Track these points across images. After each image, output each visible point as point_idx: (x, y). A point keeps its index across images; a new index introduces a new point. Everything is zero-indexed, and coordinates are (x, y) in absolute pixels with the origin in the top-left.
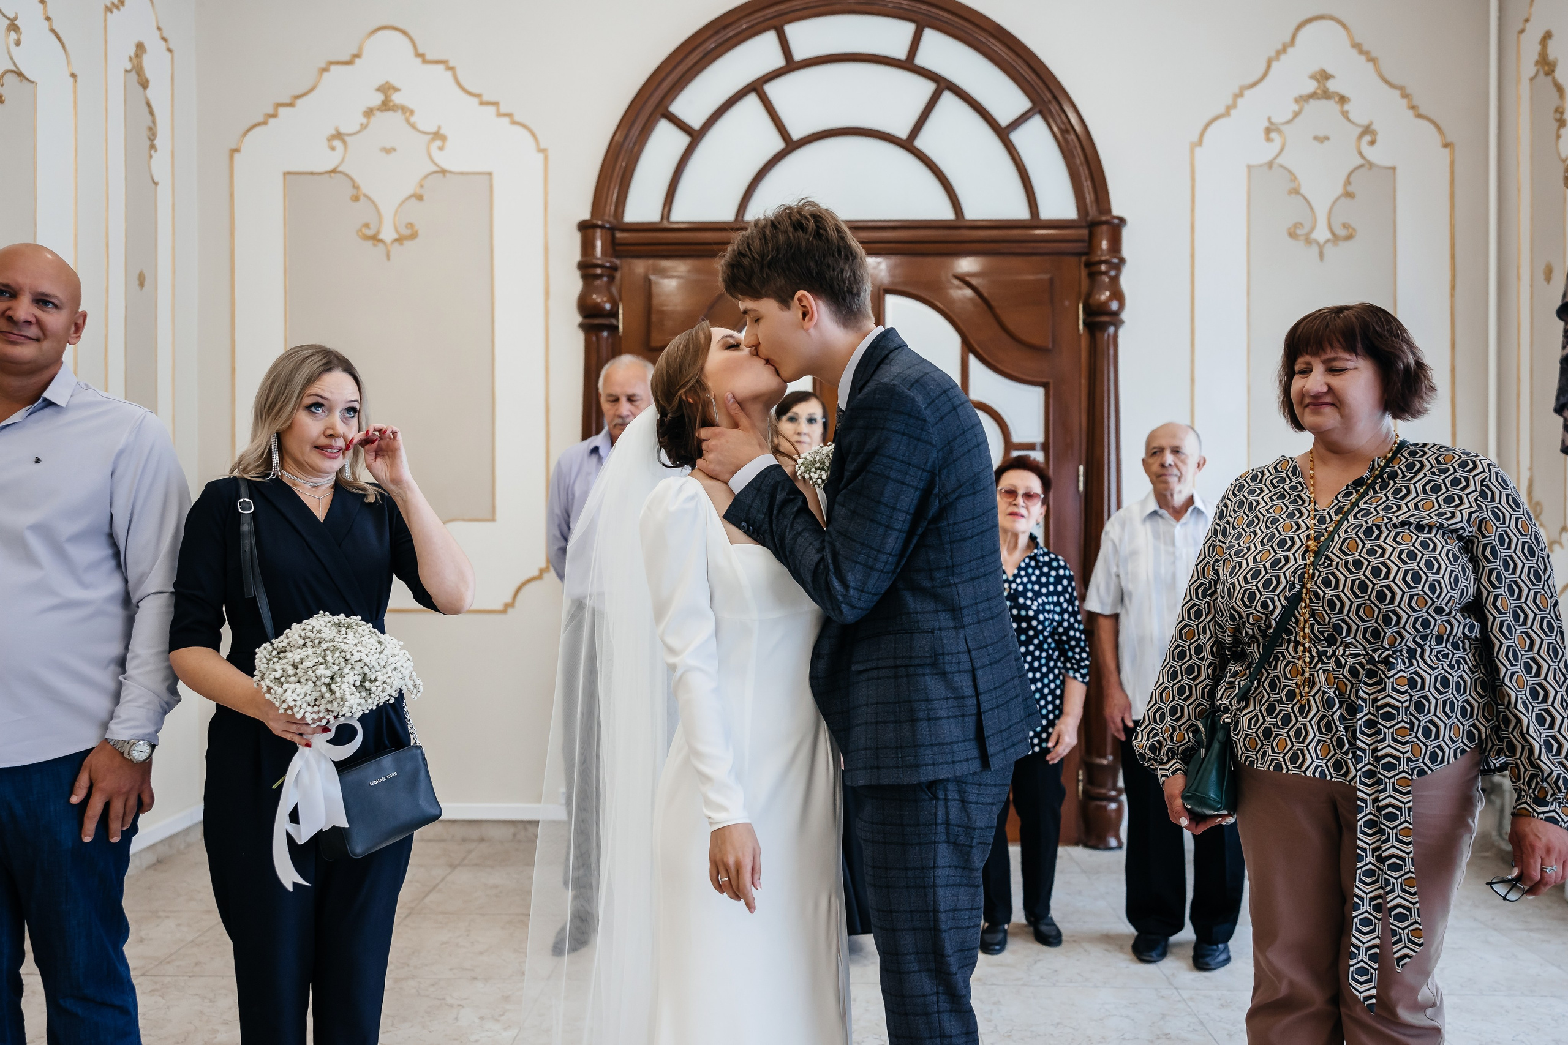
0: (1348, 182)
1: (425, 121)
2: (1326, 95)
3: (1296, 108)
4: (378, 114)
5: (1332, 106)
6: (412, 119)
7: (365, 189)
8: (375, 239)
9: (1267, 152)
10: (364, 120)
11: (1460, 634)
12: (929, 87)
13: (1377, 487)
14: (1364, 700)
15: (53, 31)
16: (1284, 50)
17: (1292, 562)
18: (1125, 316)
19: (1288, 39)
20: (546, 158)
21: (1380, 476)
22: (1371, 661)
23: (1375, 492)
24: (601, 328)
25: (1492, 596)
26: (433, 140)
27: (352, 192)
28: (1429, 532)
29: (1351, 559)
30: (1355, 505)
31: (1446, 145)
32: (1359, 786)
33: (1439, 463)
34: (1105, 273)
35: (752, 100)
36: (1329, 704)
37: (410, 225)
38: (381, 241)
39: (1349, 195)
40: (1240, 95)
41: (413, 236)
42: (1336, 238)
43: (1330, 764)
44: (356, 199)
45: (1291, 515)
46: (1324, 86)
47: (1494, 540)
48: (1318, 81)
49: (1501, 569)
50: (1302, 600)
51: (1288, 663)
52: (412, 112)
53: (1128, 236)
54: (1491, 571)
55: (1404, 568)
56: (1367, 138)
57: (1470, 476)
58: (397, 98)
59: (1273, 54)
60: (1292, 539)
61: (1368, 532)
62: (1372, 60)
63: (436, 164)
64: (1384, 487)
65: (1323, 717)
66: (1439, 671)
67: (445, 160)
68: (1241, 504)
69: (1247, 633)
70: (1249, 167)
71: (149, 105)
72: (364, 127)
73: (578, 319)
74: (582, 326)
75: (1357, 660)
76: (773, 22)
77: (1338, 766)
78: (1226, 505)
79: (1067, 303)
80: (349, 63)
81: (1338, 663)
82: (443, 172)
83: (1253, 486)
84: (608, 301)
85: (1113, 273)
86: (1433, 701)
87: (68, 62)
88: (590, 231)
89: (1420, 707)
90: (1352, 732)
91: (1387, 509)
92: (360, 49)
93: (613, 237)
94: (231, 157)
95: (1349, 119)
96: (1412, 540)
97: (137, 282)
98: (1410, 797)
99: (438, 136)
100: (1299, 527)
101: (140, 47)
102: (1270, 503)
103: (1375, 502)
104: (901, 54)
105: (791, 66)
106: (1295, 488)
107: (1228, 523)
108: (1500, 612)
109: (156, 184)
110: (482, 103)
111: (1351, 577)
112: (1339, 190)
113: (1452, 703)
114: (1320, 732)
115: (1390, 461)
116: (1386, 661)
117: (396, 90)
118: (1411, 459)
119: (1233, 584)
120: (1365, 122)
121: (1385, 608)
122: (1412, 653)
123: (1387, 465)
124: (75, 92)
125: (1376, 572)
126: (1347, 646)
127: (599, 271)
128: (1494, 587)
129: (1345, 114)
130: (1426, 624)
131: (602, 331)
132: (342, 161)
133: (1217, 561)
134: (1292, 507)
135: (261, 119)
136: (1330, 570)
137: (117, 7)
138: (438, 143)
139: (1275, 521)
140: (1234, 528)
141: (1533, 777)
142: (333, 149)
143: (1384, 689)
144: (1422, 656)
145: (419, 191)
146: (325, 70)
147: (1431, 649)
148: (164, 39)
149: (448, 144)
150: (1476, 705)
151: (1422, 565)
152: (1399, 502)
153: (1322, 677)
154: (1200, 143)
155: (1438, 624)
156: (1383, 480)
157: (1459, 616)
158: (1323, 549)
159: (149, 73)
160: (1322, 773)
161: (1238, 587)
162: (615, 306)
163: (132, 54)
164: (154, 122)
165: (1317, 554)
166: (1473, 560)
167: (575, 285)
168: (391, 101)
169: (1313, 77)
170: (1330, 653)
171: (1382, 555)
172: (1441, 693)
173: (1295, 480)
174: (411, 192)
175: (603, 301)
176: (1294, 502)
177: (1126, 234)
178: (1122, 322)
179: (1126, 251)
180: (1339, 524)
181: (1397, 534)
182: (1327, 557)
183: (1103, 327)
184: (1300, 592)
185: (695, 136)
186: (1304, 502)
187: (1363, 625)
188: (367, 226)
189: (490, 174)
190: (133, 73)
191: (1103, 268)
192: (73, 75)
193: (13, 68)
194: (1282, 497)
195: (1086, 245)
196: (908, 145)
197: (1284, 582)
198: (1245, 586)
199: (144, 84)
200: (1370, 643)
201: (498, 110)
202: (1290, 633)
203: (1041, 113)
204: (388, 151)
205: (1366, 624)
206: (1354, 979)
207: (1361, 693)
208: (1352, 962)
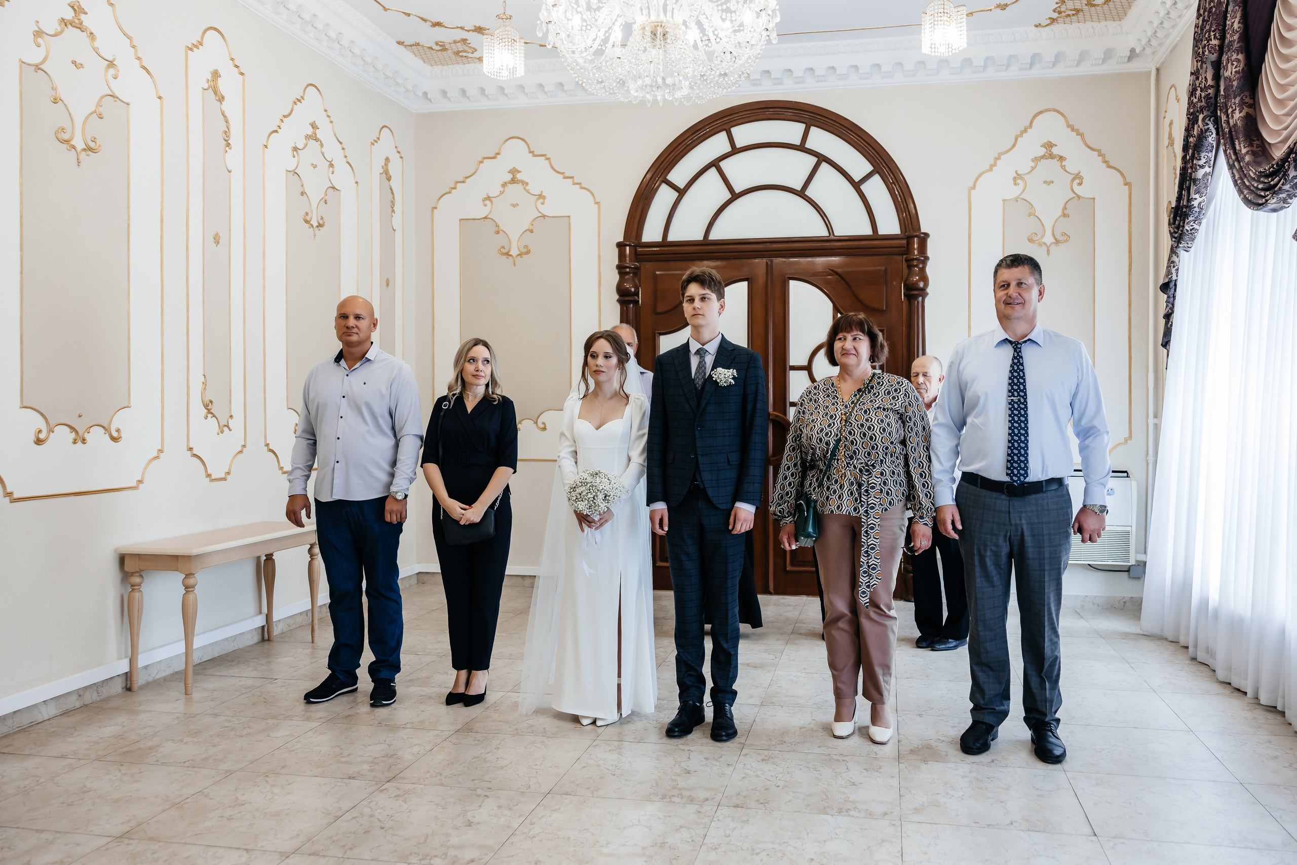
0: (1065, 208)
1: (535, 189)
2: (1051, 156)
3: (1033, 164)
4: (509, 185)
5: (1055, 163)
6: (527, 188)
7: (502, 227)
8: (507, 254)
9: (1015, 191)
10: (502, 189)
11: (899, 452)
12: (813, 160)
13: (867, 392)
14: (864, 481)
15: (348, 162)
16: (1025, 130)
17: (836, 425)
18: (928, 290)
19: (1028, 124)
20: (599, 207)
21: (867, 387)
22: (867, 465)
23: (866, 394)
24: (629, 302)
25: (909, 436)
26: (538, 199)
27: (495, 229)
28: (888, 411)
29: (859, 423)
30: (858, 400)
31: (1126, 184)
32: (863, 517)
33: (889, 382)
34: (916, 266)
35: (713, 171)
36: (852, 484)
37: (526, 247)
38: (511, 255)
39: (1065, 215)
40: (998, 158)
41: (528, 252)
42: (1057, 242)
43: (852, 509)
44: (498, 232)
45: (833, 404)
46: (1050, 151)
47: (910, 414)
48: (1046, 148)
49: (913, 425)
50: (841, 441)
51: (835, 468)
52: (527, 184)
53: (930, 243)
54: (909, 426)
55: (880, 426)
56: (1077, 181)
57: (901, 388)
58: (519, 176)
59: (1019, 133)
60: (835, 415)
61: (865, 412)
62: (1081, 135)
63: (540, 212)
64: (869, 392)
65: (849, 490)
66: (892, 468)
67: (545, 210)
68: (811, 400)
69: (818, 455)
70: (1004, 200)
71: (391, 189)
72: (502, 193)
73: (617, 297)
74: (618, 301)
75: (862, 465)
76: (724, 127)
77: (855, 509)
78: (803, 400)
79: (894, 283)
80: (494, 158)
81: (855, 467)
82: (544, 216)
83: (815, 391)
84: (633, 287)
85: (921, 266)
86: (889, 480)
87: (354, 177)
88: (623, 248)
89: (885, 483)
90: (860, 494)
91: (871, 401)
92: (500, 149)
93: (636, 250)
94: (432, 212)
95: (1066, 171)
96: (882, 415)
97: (386, 284)
98: (879, 520)
99: (541, 196)
100: (837, 410)
101: (387, 160)
102: (824, 399)
103: (867, 397)
104: (797, 142)
105: (735, 150)
106: (833, 392)
107: (805, 408)
108: (911, 443)
109: (394, 230)
110: (564, 178)
111: (860, 431)
112: (1060, 213)
113: (896, 481)
114: (848, 496)
115: (870, 381)
116: (873, 465)
117: (519, 172)
118: (879, 380)
119: (812, 435)
120: (1076, 172)
121: (873, 443)
122: (882, 461)
123: (869, 383)
124: (357, 191)
125: (869, 428)
126: (858, 460)
127: (628, 270)
128: (910, 433)
129: (1063, 168)
130: (887, 448)
131: (630, 304)
132: (490, 212)
133: (801, 425)
134: (833, 401)
135: (448, 190)
136: (851, 428)
137: (376, 142)
138: (541, 200)
139: (827, 407)
140: (809, 410)
141: (920, 508)
142: (485, 205)
143: (871, 477)
144: (885, 463)
145: (531, 228)
146: (481, 162)
147: (889, 459)
148: (399, 152)
149: (546, 201)
150: (904, 481)
151: (886, 425)
152: (875, 398)
153: (849, 474)
154: (974, 187)
155: (891, 447)
156: (869, 389)
157: (898, 445)
158: (848, 419)
159: (391, 173)
160: (849, 513)
161: (814, 436)
162: (637, 288)
163: (383, 165)
164: (394, 198)
165: (846, 421)
166: (903, 422)
167: (615, 278)
168: (516, 178)
169: (1043, 146)
170: (851, 463)
171: (871, 421)
172: (892, 477)
173: (833, 389)
174: (527, 228)
175: (630, 287)
176: (834, 398)
177: (930, 242)
178: (927, 294)
179: (930, 253)
180: (853, 408)
181: (876, 413)
182: (850, 422)
183: (915, 297)
184: (840, 437)
185: (681, 192)
186: (838, 398)
187: (864, 450)
188: (503, 247)
189: (569, 217)
190: (384, 174)
191: (915, 263)
192: (357, 183)
193: (331, 186)
194: (828, 396)
195: (906, 249)
196: (801, 193)
197: (833, 434)
198: (817, 436)
199: (389, 179)
200: (866, 458)
201: (573, 181)
202: (836, 455)
203: (878, 173)
204: (514, 206)
205: (866, 450)
206: (861, 596)
207: (863, 478)
208: (860, 589)
